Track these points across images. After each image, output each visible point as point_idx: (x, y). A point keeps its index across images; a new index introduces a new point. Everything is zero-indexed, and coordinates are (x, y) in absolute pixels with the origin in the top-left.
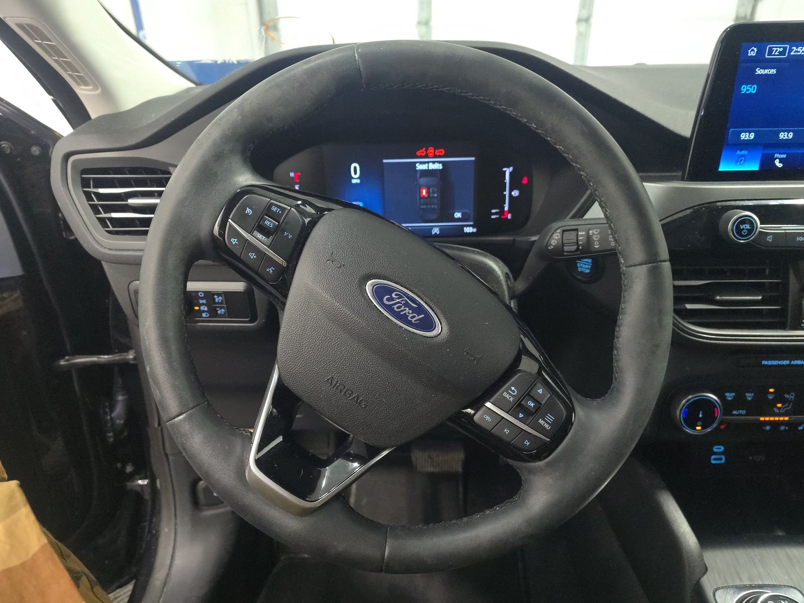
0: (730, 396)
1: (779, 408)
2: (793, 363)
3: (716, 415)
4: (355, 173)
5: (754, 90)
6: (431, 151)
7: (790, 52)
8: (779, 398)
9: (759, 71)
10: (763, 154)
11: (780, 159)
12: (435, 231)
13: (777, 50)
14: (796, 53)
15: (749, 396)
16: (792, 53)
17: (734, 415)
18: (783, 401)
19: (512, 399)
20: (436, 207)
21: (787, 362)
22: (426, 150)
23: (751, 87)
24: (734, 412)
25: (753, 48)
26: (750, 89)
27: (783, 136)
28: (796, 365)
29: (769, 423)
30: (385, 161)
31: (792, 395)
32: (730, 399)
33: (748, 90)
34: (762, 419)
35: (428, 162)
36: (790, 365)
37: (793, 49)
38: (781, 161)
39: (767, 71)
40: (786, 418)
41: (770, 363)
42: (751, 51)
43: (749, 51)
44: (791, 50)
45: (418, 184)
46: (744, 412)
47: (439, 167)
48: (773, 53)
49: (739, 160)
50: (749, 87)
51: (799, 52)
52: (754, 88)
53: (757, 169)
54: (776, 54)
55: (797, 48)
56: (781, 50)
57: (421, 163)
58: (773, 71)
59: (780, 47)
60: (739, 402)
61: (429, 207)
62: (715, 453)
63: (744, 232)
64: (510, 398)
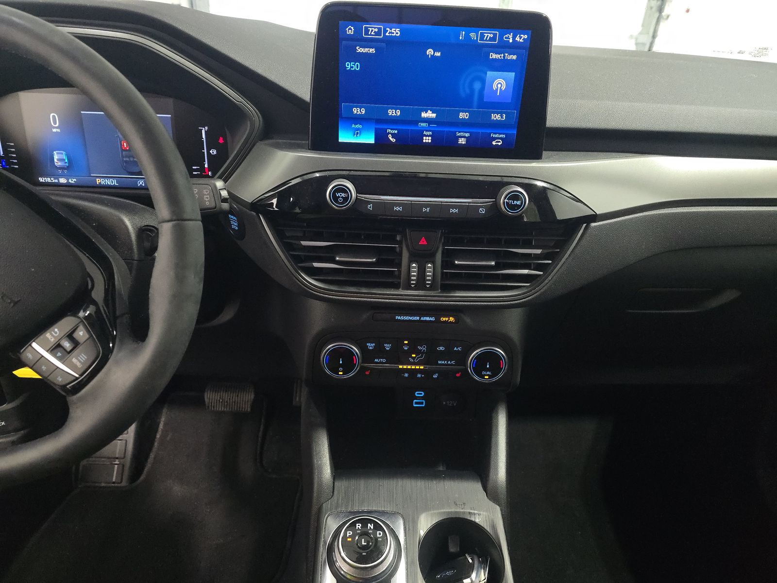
0: (371, 346)
1: (414, 358)
2: (422, 319)
3: (355, 363)
4: (55, 122)
5: (357, 68)
7: (385, 33)
8: (413, 349)
9: (360, 50)
10: (375, 128)
11: (392, 134)
12: (141, 183)
13: (372, 30)
14: (391, 34)
15: (388, 347)
16: (387, 34)
17: (377, 363)
18: (418, 352)
19: (53, 340)
21: (418, 318)
23: (354, 65)
24: (376, 360)
25: (350, 27)
26: (354, 66)
27: (391, 112)
28: (426, 321)
29: (407, 370)
30: (82, 112)
31: (424, 347)
32: (371, 348)
33: (352, 67)
34: (401, 367)
36: (420, 321)
37: (388, 30)
38: (393, 135)
39: (366, 50)
40: (422, 367)
41: (402, 318)
42: (349, 29)
43: (347, 29)
44: (385, 31)
46: (384, 360)
48: (369, 33)
49: (357, 133)
50: (353, 64)
51: (393, 33)
52: (357, 65)
53: (374, 142)
54: (372, 33)
55: (391, 29)
56: (376, 30)
58: (372, 51)
59: (375, 28)
60: (379, 351)
61: (131, 160)
62: (416, 398)
63: (341, 200)
64: (51, 339)
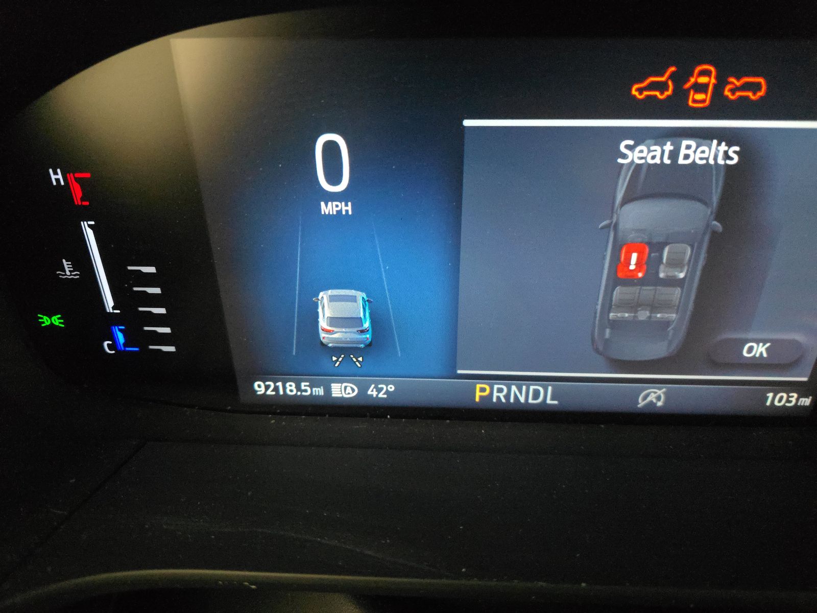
4: (334, 176)
6: (703, 80)
12: (652, 398)
20: (674, 316)
22: (679, 79)
30: (467, 123)
35: (678, 134)
45: (616, 226)
47: (727, 156)
57: (640, 136)
61: (643, 315)
